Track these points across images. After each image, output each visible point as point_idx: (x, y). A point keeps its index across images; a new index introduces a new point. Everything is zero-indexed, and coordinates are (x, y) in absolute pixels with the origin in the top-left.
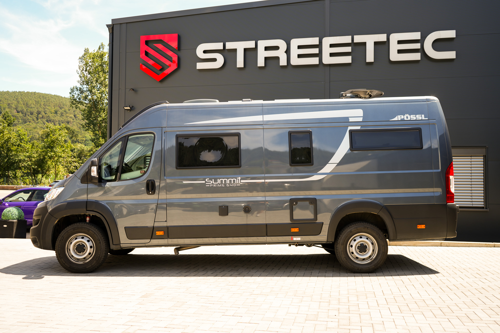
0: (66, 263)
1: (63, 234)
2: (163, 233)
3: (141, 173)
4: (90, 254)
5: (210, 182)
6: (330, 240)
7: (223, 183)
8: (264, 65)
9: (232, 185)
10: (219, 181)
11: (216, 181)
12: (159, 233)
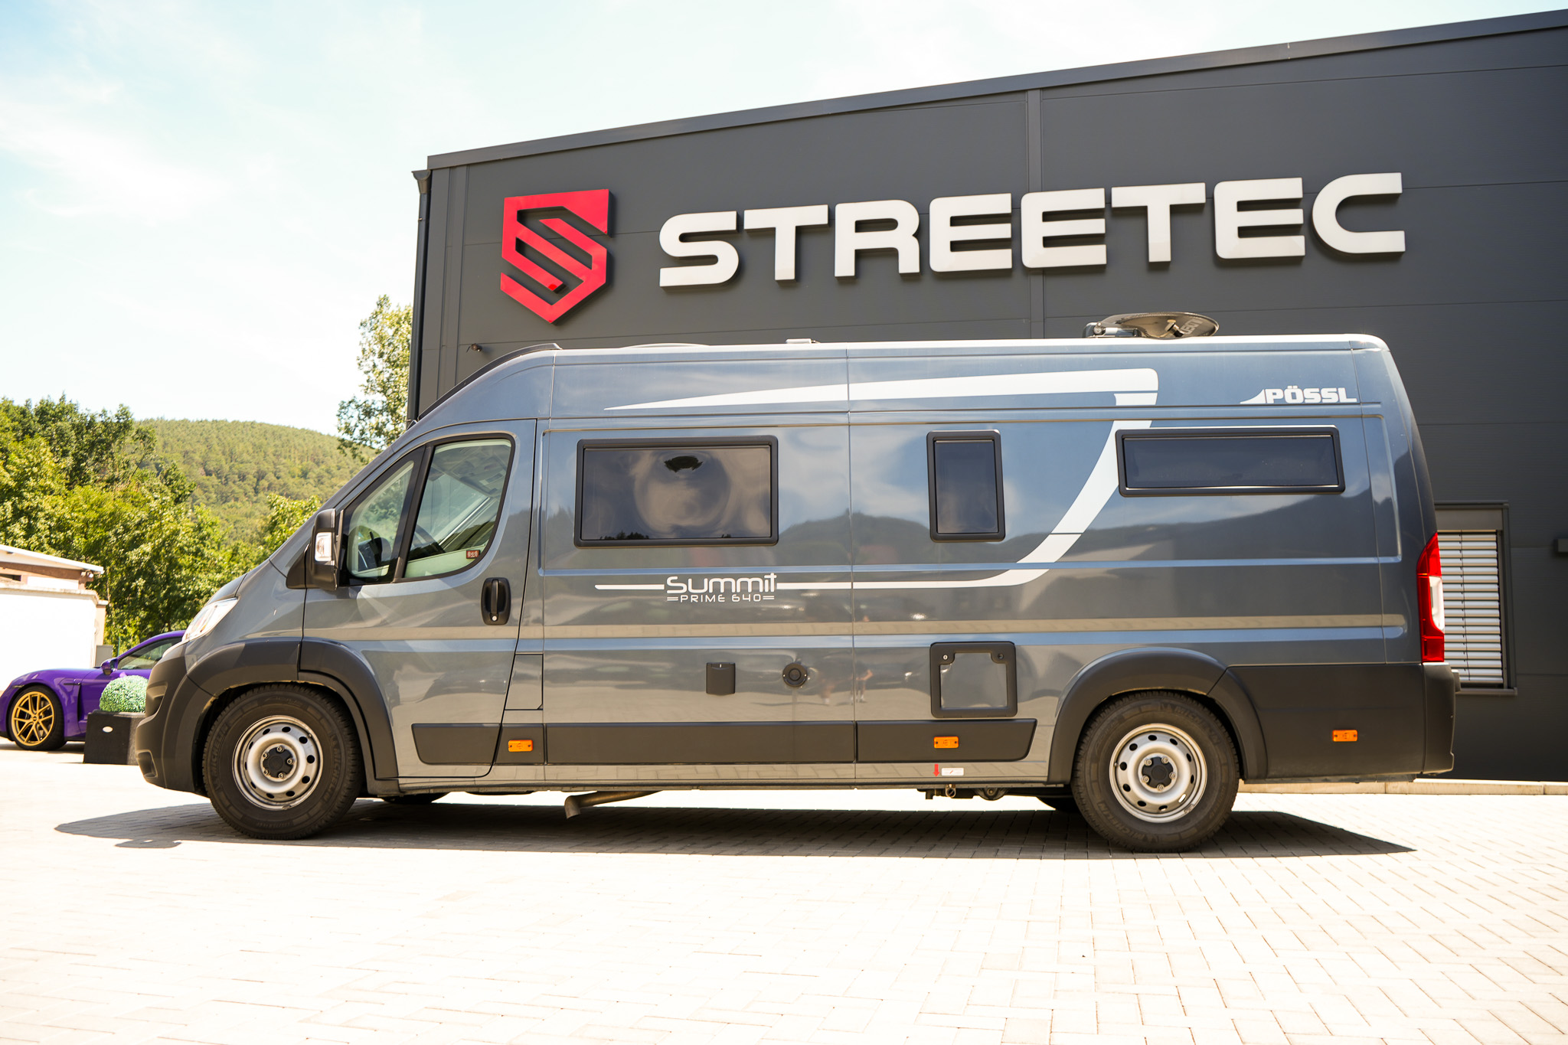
0: (231, 804)
1: (229, 714)
2: (529, 746)
3: (467, 558)
4: (305, 779)
5: (682, 588)
6: (1059, 778)
7: (722, 591)
8: (852, 273)
9: (749, 599)
10: (708, 585)
11: (698, 585)
12: (516, 746)
